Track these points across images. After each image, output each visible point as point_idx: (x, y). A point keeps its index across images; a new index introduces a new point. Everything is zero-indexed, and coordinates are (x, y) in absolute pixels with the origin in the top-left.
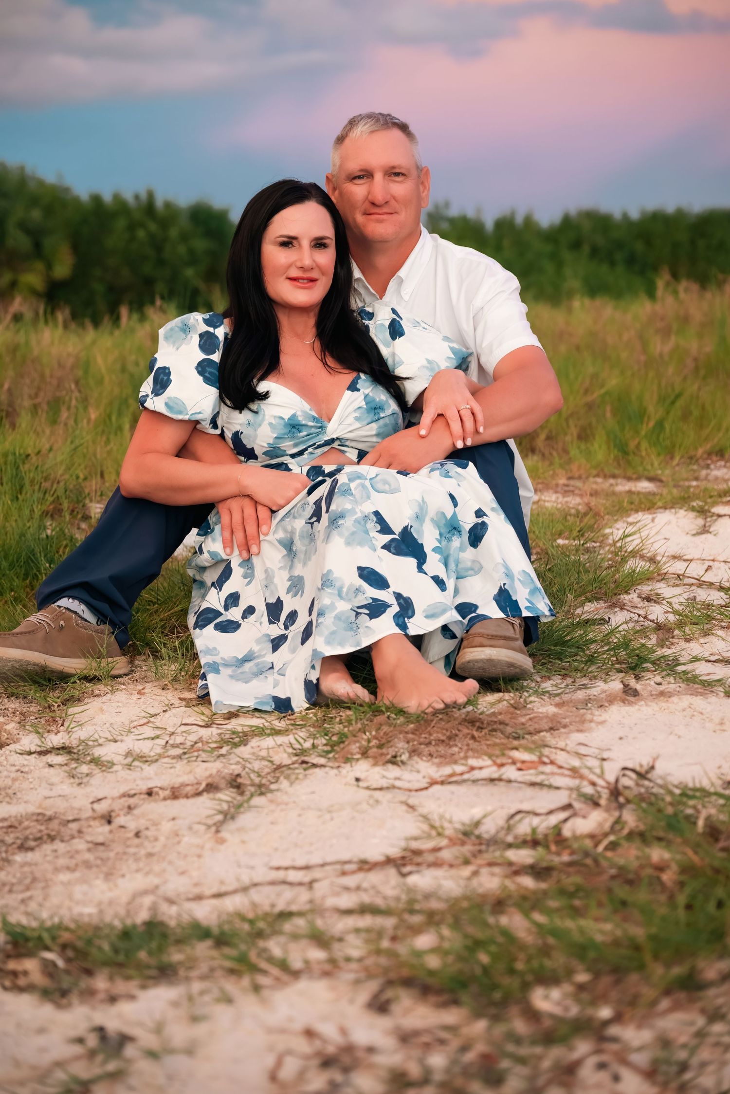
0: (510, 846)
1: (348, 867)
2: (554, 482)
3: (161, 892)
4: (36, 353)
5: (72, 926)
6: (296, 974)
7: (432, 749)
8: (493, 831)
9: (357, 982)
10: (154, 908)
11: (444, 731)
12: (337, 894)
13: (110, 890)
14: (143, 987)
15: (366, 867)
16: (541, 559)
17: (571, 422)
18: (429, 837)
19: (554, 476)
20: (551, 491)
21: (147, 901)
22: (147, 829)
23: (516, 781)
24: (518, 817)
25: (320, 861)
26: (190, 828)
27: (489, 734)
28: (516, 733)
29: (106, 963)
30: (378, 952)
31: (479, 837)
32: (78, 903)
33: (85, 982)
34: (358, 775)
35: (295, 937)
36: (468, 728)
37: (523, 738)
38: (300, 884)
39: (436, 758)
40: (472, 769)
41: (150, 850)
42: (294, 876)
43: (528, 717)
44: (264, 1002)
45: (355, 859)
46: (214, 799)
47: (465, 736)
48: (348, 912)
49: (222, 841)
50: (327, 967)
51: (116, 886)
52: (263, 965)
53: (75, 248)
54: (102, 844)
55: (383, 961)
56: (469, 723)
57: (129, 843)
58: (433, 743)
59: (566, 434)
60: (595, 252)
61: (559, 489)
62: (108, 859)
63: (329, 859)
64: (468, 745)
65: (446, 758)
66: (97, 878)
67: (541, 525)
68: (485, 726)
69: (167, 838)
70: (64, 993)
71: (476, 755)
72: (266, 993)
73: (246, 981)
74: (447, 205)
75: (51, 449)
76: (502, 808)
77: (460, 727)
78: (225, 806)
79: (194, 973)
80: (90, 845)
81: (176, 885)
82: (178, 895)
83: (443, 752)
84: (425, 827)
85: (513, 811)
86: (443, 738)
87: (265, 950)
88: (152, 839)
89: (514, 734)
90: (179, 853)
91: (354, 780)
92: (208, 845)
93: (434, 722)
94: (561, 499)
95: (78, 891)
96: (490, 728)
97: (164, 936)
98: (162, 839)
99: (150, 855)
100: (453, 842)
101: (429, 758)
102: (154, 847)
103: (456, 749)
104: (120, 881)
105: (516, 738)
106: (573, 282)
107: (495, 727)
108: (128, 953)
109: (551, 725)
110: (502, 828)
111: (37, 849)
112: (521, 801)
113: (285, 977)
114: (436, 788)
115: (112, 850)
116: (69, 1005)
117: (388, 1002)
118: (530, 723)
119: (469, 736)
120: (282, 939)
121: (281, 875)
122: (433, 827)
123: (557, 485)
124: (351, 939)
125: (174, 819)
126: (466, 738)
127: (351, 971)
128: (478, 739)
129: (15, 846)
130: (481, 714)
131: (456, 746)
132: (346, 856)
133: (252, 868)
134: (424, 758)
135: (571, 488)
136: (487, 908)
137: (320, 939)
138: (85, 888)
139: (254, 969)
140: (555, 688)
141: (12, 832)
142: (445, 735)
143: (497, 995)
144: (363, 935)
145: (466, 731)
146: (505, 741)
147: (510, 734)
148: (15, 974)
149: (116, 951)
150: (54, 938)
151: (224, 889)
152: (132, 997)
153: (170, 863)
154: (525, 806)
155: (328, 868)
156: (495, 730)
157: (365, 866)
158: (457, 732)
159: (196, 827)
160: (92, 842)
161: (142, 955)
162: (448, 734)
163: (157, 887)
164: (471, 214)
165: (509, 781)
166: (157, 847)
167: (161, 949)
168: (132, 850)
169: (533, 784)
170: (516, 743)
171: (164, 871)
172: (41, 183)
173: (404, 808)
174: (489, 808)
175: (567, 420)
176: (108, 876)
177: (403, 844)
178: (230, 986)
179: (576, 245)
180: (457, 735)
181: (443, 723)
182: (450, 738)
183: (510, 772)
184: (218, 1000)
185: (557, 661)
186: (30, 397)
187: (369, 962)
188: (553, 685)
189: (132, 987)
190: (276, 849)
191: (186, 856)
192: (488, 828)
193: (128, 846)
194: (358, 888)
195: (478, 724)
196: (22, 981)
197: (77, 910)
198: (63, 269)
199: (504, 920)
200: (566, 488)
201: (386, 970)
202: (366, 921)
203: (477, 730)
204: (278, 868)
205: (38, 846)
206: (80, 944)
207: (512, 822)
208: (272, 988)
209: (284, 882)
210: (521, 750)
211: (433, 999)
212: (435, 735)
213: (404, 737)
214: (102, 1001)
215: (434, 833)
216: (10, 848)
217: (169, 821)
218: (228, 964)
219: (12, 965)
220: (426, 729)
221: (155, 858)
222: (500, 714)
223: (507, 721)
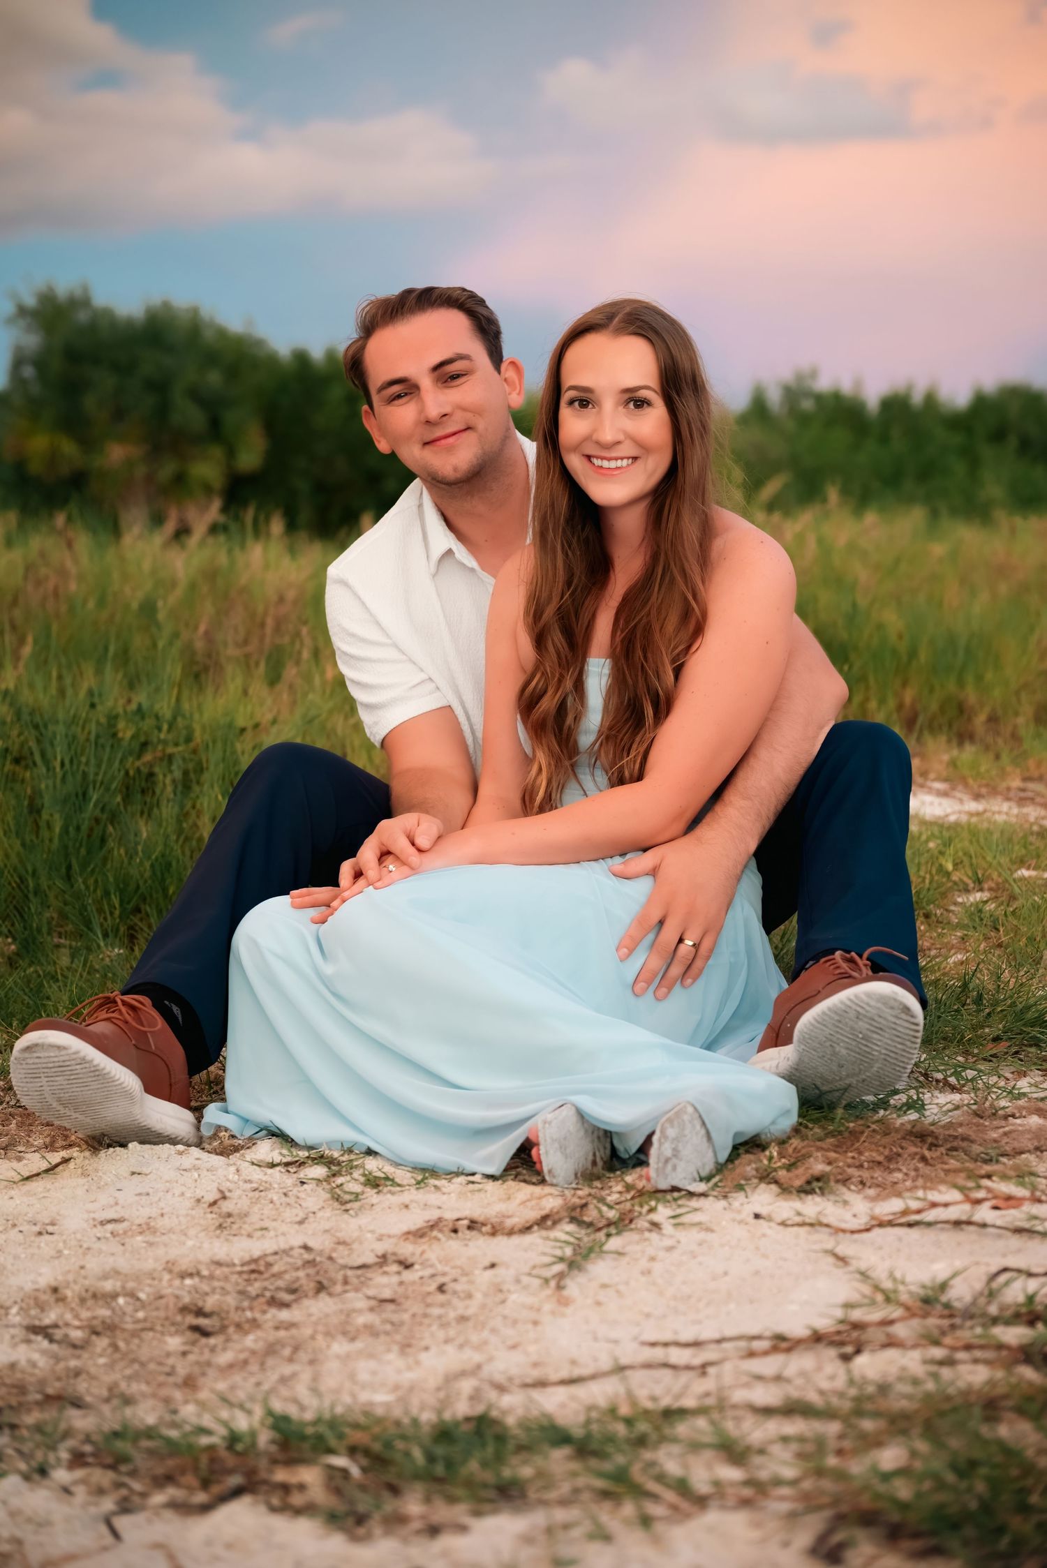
0: (995, 1321)
1: (759, 1345)
2: (1004, 785)
3: (486, 1371)
4: (243, 580)
5: (362, 1420)
6: (701, 1502)
7: (865, 1174)
8: (968, 1298)
9: (792, 1516)
10: (475, 1397)
11: (881, 1149)
12: (747, 1385)
13: (409, 1368)
14: (477, 1514)
15: (784, 1345)
16: (996, 897)
17: (1024, 696)
18: (873, 1303)
19: (1003, 774)
20: (999, 799)
21: (467, 1386)
22: (455, 1280)
23: (994, 1226)
24: (1003, 1278)
25: (717, 1336)
26: (518, 1281)
27: (947, 1154)
28: (986, 1154)
29: (417, 1476)
30: (820, 1472)
31: (947, 1306)
32: (364, 1387)
33: (390, 1505)
34: (758, 1210)
35: (695, 1447)
36: (915, 1145)
37: (997, 1161)
38: (688, 1368)
39: (870, 1187)
40: (934, 1205)
41: (460, 1311)
42: (678, 1356)
43: (1001, 1130)
44: (657, 1541)
45: (768, 1334)
46: (547, 1238)
47: (913, 1156)
48: (767, 1412)
49: (565, 1302)
50: (747, 1492)
51: (418, 1363)
52: (653, 1486)
53: (270, 427)
54: (392, 1301)
55: (827, 1484)
56: (916, 1137)
57: (429, 1300)
58: (866, 1164)
59: (1017, 714)
60: (1025, 446)
61: (1012, 794)
62: (402, 1323)
63: (729, 1333)
64: (916, 1170)
65: (885, 1189)
66: (389, 1350)
67: (994, 847)
68: (941, 1143)
69: (486, 1295)
70: (361, 1520)
71: (929, 1184)
72: (659, 1527)
73: (628, 1509)
74: (814, 374)
75: (274, 722)
76: (977, 1263)
77: (904, 1144)
78: (568, 1251)
79: (552, 1495)
80: (373, 1303)
81: (506, 1364)
82: (510, 1379)
83: (880, 1179)
84: (867, 1290)
85: (994, 1269)
86: (880, 1158)
87: (652, 1464)
88: (462, 1295)
89: (983, 1155)
90: (505, 1317)
91: (752, 1216)
92: (547, 1307)
93: (866, 1134)
94: (1015, 811)
95: (364, 1369)
96: (949, 1146)
97: (501, 1439)
98: (478, 1296)
99: (463, 1319)
100: (910, 1312)
101: (860, 1187)
102: (467, 1307)
103: (899, 1176)
104: (423, 1356)
105: (986, 1162)
106: (993, 488)
107: (955, 1144)
108: (450, 1464)
109: (1036, 1144)
110: (981, 1294)
111: (294, 1306)
112: (1004, 1255)
113: (685, 1505)
114: (877, 1232)
115: (406, 1311)
116: (366, 1538)
117: (841, 1546)
118: (1005, 1140)
119: (918, 1157)
120: (675, 1449)
121: (658, 1354)
122: (877, 1288)
123: (1009, 789)
124: (776, 1449)
125: (493, 1266)
126: (913, 1159)
127: (783, 1498)
128: (930, 1161)
129: (262, 1300)
130: (933, 1124)
131: (900, 1170)
132: (754, 1330)
133: (616, 1342)
134: (853, 1187)
135: (1030, 794)
136: (977, 1411)
137: (733, 1452)
138: (372, 1364)
139: (640, 1493)
140: (1034, 1089)
141: (256, 1280)
142: (882, 1153)
143: (1004, 1543)
144: (794, 1447)
145: (913, 1149)
146: (970, 1165)
147: (978, 1155)
148: (285, 1488)
149: (431, 1458)
150: (341, 1436)
151: (577, 1372)
152: (462, 1529)
153: (493, 1331)
154: (1012, 1262)
155: (725, 1345)
156: (955, 1149)
157: (782, 1344)
158: (900, 1150)
159: (525, 1280)
160: (374, 1298)
161: (473, 1466)
162: (887, 1152)
163: (479, 1367)
164: (846, 387)
165: (984, 1225)
166: (472, 1308)
167: (499, 1458)
168: (436, 1311)
169: (1019, 1231)
170: (987, 1168)
171: (485, 1343)
172: (222, 333)
173: (831, 1260)
174: (958, 1264)
175: (1017, 693)
176: (405, 1347)
177: (839, 1313)
178: (606, 1516)
179: (998, 435)
180: (899, 1155)
181: (879, 1137)
182: (889, 1159)
183: (985, 1213)
184: (591, 1537)
185: (1033, 1050)
186: (237, 645)
187: (807, 1485)
188: (1031, 1085)
189: (459, 1512)
190: (648, 1316)
191: (515, 1322)
192: (961, 1293)
193: (428, 1305)
194: (778, 1378)
195: (930, 1140)
196: (297, 1499)
197: (364, 1397)
198: (251, 457)
199: (1003, 1431)
200: (1022, 794)
201: (836, 1501)
202: (794, 1427)
203: (930, 1149)
204: (653, 1344)
205: (296, 1301)
206: (377, 1447)
207: (995, 1285)
208: (667, 1520)
209: (666, 1365)
210: (994, 1178)
211: (907, 1544)
212: (867, 1154)
213: (823, 1156)
214: (418, 1532)
215: (879, 1297)
216: (255, 1303)
217: (486, 1268)
218: (600, 1483)
219: (281, 1475)
220: (853, 1145)
221: (470, 1324)
222: (961, 1125)
223: (973, 1136)
